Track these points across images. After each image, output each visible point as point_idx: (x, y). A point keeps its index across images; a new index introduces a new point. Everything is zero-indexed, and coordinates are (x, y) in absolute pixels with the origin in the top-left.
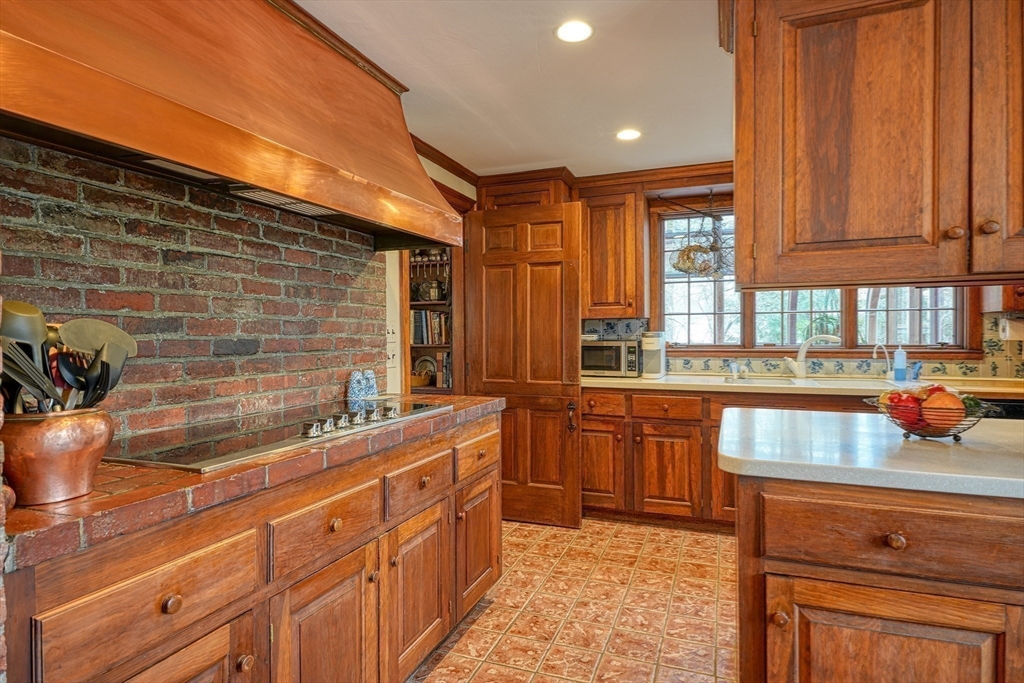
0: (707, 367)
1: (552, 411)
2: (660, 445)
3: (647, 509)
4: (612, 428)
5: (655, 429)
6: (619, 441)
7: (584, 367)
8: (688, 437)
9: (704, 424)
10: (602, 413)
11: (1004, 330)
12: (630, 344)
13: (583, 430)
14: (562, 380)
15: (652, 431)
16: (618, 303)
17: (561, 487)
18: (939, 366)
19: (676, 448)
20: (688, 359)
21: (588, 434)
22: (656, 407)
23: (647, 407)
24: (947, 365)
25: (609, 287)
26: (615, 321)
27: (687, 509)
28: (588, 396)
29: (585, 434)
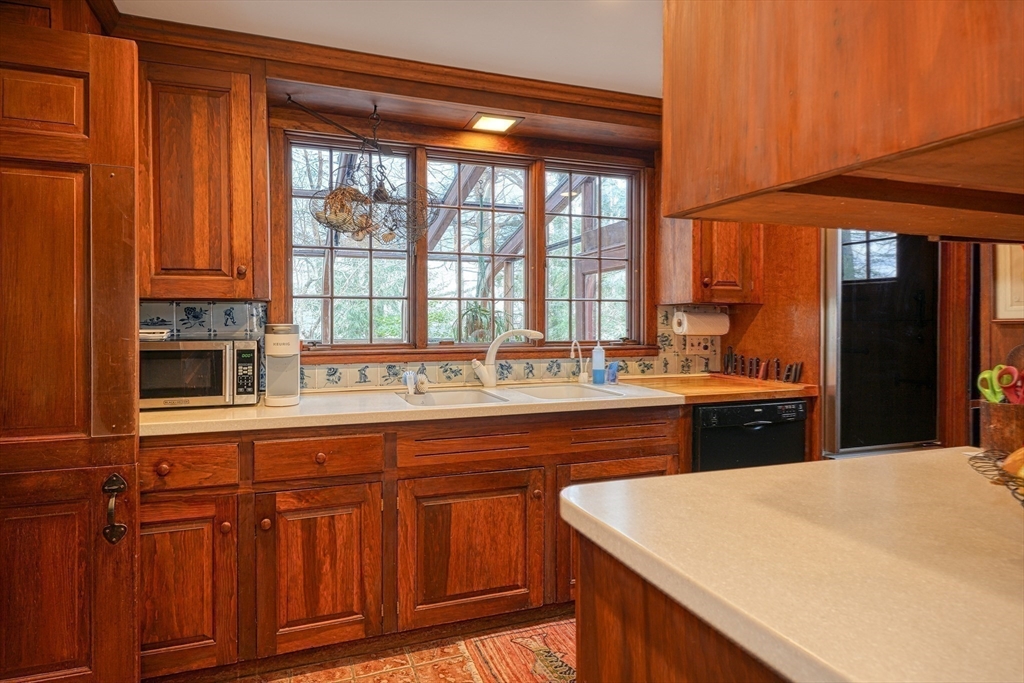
0: (364, 378)
1: (59, 502)
2: (309, 527)
3: (283, 648)
4: (210, 511)
5: (299, 497)
6: (224, 534)
7: (145, 394)
8: (358, 505)
9: (386, 477)
10: (189, 484)
11: (680, 324)
12: (240, 345)
13: (143, 525)
14: (87, 430)
15: (294, 503)
16: (217, 271)
17: (85, 670)
18: (622, 364)
19: (339, 525)
20: (335, 366)
21: (155, 531)
22: (304, 459)
23: (286, 461)
24: (628, 363)
25: (197, 240)
26: (204, 306)
27: (357, 627)
28: (155, 454)
29: (147, 532)
